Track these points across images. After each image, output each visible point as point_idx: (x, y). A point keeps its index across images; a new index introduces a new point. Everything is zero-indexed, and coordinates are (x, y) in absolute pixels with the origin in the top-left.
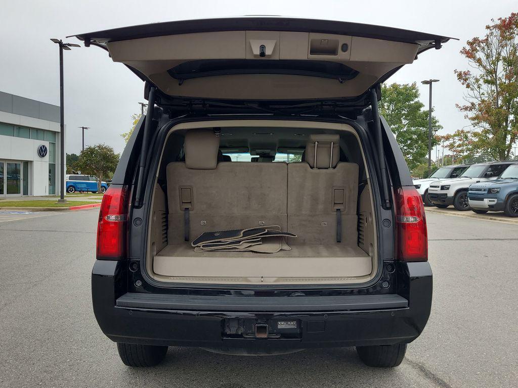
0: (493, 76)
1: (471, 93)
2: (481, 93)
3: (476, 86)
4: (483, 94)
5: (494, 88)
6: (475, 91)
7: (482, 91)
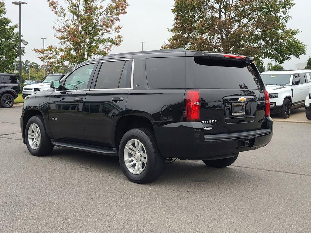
0: (76, 8)
1: (59, 18)
2: (66, 20)
3: (62, 14)
4: (67, 21)
5: (75, 17)
6: (62, 18)
7: (66, 19)
